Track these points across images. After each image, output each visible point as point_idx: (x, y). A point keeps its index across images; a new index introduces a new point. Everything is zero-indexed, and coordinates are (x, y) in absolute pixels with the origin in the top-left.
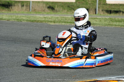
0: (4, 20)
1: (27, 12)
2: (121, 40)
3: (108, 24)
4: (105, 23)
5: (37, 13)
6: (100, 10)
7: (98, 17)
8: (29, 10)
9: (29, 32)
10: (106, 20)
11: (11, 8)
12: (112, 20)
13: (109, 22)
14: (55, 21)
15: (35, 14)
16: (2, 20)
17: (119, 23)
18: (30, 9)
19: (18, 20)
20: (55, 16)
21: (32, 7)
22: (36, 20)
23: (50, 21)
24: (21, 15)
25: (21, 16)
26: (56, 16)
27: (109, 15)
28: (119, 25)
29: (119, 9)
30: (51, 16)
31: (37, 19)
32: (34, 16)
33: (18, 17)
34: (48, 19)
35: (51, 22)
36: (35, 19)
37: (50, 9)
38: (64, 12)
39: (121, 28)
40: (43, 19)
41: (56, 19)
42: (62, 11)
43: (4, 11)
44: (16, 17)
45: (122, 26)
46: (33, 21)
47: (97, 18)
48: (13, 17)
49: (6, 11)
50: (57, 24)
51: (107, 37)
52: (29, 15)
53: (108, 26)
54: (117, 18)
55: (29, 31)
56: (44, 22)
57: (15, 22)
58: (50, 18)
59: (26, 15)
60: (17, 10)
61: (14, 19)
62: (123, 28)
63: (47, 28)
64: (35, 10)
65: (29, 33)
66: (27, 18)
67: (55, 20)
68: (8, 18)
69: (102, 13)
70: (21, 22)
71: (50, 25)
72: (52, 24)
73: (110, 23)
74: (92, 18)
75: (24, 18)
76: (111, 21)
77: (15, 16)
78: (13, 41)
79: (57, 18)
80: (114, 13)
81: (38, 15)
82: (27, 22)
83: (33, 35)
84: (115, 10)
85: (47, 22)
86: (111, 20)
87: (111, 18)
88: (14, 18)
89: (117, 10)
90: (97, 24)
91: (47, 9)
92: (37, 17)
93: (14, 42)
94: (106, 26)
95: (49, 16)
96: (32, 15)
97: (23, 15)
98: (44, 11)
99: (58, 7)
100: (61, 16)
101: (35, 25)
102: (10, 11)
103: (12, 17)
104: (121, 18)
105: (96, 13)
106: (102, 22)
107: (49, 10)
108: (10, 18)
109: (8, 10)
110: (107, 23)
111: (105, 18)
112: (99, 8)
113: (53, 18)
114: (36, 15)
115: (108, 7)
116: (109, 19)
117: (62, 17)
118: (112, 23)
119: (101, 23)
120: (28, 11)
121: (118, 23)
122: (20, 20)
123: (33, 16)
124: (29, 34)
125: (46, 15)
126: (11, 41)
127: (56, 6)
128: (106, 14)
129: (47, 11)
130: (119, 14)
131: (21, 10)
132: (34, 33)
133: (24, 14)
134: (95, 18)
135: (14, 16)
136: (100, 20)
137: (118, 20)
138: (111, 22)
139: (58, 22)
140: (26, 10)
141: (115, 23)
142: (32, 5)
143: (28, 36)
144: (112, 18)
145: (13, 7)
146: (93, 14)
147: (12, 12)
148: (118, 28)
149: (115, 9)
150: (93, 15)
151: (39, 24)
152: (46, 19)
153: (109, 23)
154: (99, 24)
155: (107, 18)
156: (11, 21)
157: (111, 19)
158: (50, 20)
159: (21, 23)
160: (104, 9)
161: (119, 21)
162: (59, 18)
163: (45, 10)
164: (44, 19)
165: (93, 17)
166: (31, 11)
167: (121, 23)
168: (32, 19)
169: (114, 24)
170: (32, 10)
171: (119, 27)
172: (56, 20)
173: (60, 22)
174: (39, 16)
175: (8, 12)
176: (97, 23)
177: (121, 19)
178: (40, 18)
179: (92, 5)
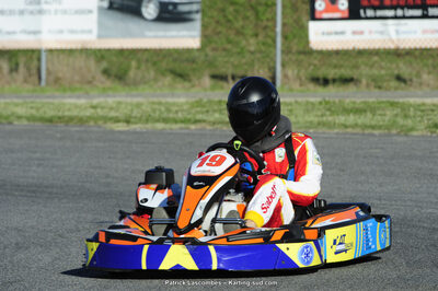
1: (29, 87)
3: (319, 124)
4: (307, 118)
5: (64, 90)
6: (290, 74)
8: (37, 82)
9: (39, 159)
10: (310, 106)
12: (330, 107)
13: (319, 113)
14: (131, 117)
15: (57, 94)
17: (357, 117)
18: (40, 78)
20: (129, 100)
21: (47, 69)
22: (64, 117)
23: (111, 119)
24: (8, 101)
25: (8, 104)
26: (135, 100)
27: (321, 90)
28: (356, 125)
29: (354, 66)
30: (117, 99)
31: (67, 113)
32: (56, 101)
34: (106, 110)
35: (117, 120)
36: (60, 114)
38: (160, 84)
39: (363, 134)
40: (89, 112)
41: (132, 110)
42: (155, 80)
45: (366, 126)
46: (50, 120)
50: (138, 127)
52: (38, 100)
53: (321, 130)
54: (348, 101)
55: (38, 155)
56: (92, 123)
58: (111, 109)
59: (28, 100)
63: (101, 144)
64: (57, 80)
65: (36, 162)
66: (32, 108)
67: (128, 113)
69: (296, 86)
70: (10, 123)
71: (112, 132)
72: (121, 127)
73: (324, 119)
75: (20, 111)
76: (329, 110)
79: (139, 105)
80: (337, 84)
81: (70, 97)
82: (32, 123)
83: (54, 170)
85: (100, 123)
86: (328, 106)
87: (327, 99)
91: (100, 77)
92: (64, 104)
94: (311, 130)
95: (111, 101)
96: (48, 97)
97: (16, 101)
98: (90, 82)
99: (138, 68)
100: (151, 99)
101: (58, 135)
104: (363, 100)
106: (296, 116)
110: (316, 120)
111: (307, 102)
112: (283, 66)
113: (123, 106)
116: (320, 103)
117: (153, 103)
118: (330, 119)
119: (293, 119)
120: (34, 84)
121: (351, 119)
122: (7, 118)
123: (52, 104)
124: (39, 165)
125: (100, 96)
127: (134, 64)
128: (311, 86)
129: (102, 83)
130: (356, 85)
131: (8, 83)
133: (17, 97)
137: (351, 105)
138: (328, 113)
139: (139, 120)
140: (26, 81)
141: (341, 119)
142: (47, 62)
143: (35, 175)
144: (331, 100)
148: (352, 134)
149: (341, 66)
151: (73, 129)
152: (99, 110)
153: (320, 119)
155: (312, 100)
157: (327, 103)
158: (112, 114)
161: (357, 111)
162: (144, 107)
163: (93, 78)
164: (92, 111)
166: (43, 83)
167: (362, 117)
168: (50, 113)
169: (337, 121)
170: (47, 80)
171: (358, 130)
172: (135, 113)
173: (147, 121)
174: (73, 101)
177: (365, 103)
178: (76, 106)
179: (258, 55)
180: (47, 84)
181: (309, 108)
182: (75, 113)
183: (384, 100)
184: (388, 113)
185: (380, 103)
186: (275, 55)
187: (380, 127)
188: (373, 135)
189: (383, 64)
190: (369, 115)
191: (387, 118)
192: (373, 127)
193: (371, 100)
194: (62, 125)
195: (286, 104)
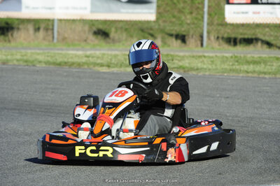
1: (46, 43)
2: (258, 105)
3: (231, 70)
4: (223, 66)
5: (69, 46)
6: (212, 38)
7: (206, 54)
8: (51, 39)
9: (52, 89)
10: (225, 59)
11: (12, 35)
12: (238, 60)
13: (231, 64)
14: (111, 63)
15: (64, 47)
17: (255, 66)
18: (53, 37)
19: (26, 61)
20: (110, 52)
21: (58, 32)
22: (68, 62)
23: (98, 64)
24: (33, 51)
25: (32, 53)
26: (114, 53)
28: (254, 72)
29: (254, 34)
30: (102, 52)
31: (70, 60)
32: (64, 52)
33: (25, 55)
34: (95, 59)
35: (102, 65)
36: (66, 60)
37: (99, 37)
39: (259, 78)
40: (84, 60)
41: (111, 59)
42: (126, 40)
44: (22, 56)
45: (261, 73)
46: (60, 64)
47: (205, 57)
48: (16, 55)
50: (115, 70)
51: (227, 97)
52: (52, 52)
53: (231, 74)
54: (249, 56)
55: (51, 86)
56: (86, 67)
57: (20, 67)
58: (98, 58)
59: (46, 51)
60: (25, 39)
61: (18, 60)
63: (91, 80)
64: (64, 39)
66: (48, 56)
67: (109, 60)
68: (4, 57)
69: (216, 45)
70: (34, 66)
71: (99, 72)
72: (104, 69)
73: (234, 67)
74: (193, 57)
75: (41, 58)
76: (237, 61)
77: (21, 52)
78: (15, 109)
79: (116, 56)
80: (242, 45)
81: (73, 50)
82: (47, 66)
83: (62, 96)
84: (246, 37)
85: (91, 67)
86: (236, 59)
87: (236, 54)
88: (18, 57)
89: (250, 37)
90: (205, 69)
91: (91, 37)
92: (69, 54)
93: (17, 111)
94: (226, 74)
95: (98, 53)
96: (58, 50)
97: (38, 51)
98: (86, 41)
99: (116, 32)
101: (65, 74)
102: (9, 41)
103: (12, 55)
104: (258, 55)
105: (202, 45)
106: (216, 65)
107: (97, 38)
108: (9, 57)
109: (5, 41)
110: (228, 67)
111: (223, 57)
112: (208, 33)
113: (106, 56)
114: (67, 50)
115: (229, 31)
116: (232, 57)
118: (238, 67)
119: (214, 67)
120: (49, 41)
121: (251, 67)
122: (32, 62)
123: (61, 54)
124: (53, 92)
125: (91, 50)
126: (11, 109)
127: (113, 30)
128: (226, 46)
129: (92, 41)
130: (254, 46)
131: (33, 40)
132: (63, 91)
133: (39, 49)
134: (200, 57)
135: (18, 54)
136: (212, 60)
137: (252, 59)
138: (236, 64)
139: (116, 65)
140: (44, 39)
141: (245, 67)
142: (58, 27)
143: (49, 98)
144: (239, 55)
145: (15, 34)
146: (197, 46)
147: (13, 44)
148: (252, 77)
149: (245, 34)
150: (196, 49)
151: (74, 70)
152: (90, 59)
153: (232, 67)
154: (209, 69)
155: (227, 55)
156: (11, 63)
157: (236, 57)
158: (99, 61)
159: (34, 68)
160: (220, 36)
161: (255, 62)
162: (119, 57)
163: (87, 38)
164: (86, 59)
165: (195, 54)
166: (55, 41)
167: (258, 66)
168: (59, 60)
169: (242, 69)
170: (58, 39)
171: (256, 75)
172: (113, 61)
173: (121, 66)
174: (74, 52)
175: (5, 44)
176: (205, 67)
177: (260, 57)
178: (76, 56)
179: (193, 26)
180: (58, 41)
181: (224, 60)
182: (76, 60)
183: (272, 56)
184: (275, 64)
185: (269, 57)
186: (203, 26)
187: (270, 73)
188: (265, 78)
189: (272, 33)
190: (263, 65)
191: (274, 68)
192: (265, 73)
193: (264, 56)
194: (67, 67)
195: (210, 57)
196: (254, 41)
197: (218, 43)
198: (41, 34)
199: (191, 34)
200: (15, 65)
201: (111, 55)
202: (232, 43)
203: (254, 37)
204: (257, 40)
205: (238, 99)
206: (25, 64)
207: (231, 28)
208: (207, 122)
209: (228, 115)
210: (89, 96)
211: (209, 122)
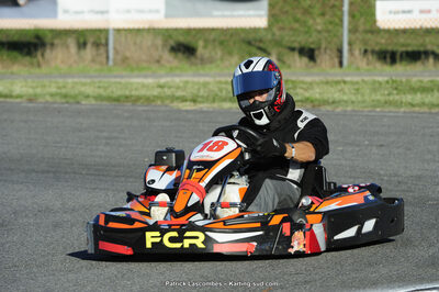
0: (18, 100)
1: (97, 67)
2: (430, 156)
3: (386, 102)
4: (374, 97)
5: (132, 70)
6: (357, 53)
7: (348, 79)
8: (104, 60)
9: (106, 138)
10: (377, 85)
11: (43, 55)
12: (397, 87)
13: (386, 92)
14: (198, 96)
15: (124, 73)
16: (8, 100)
17: (424, 96)
18: (108, 58)
19: (65, 96)
20: (196, 79)
21: (115, 49)
22: (131, 96)
23: (178, 98)
24: (76, 80)
25: (76, 83)
26: (202, 80)
27: (388, 69)
28: (423, 104)
29: (422, 45)
30: (185, 79)
31: (133, 93)
32: (123, 81)
33: (64, 87)
34: (173, 90)
35: (184, 100)
36: (127, 93)
37: (180, 55)
38: (227, 63)
39: (430, 113)
40: (156, 92)
41: (199, 89)
42: (222, 59)
43: (16, 68)
44: (59, 88)
45: (433, 105)
46: (117, 100)
47: (345, 82)
48: (50, 86)
49: (25, 66)
50: (204, 106)
51: (382, 146)
52: (105, 80)
54: (415, 79)
55: (105, 134)
56: (159, 102)
57: (56, 106)
58: (178, 88)
59: (96, 80)
60: (63, 62)
61: (52, 95)
62: (437, 114)
63: (168, 124)
64: (125, 60)
65: (104, 141)
66: (99, 87)
67: (195, 92)
68: (31, 91)
69: (362, 63)
70: (78, 103)
71: (179, 111)
72: (188, 106)
73: (391, 98)
74: (327, 83)
75: (89, 90)
76: (396, 89)
77: (56, 83)
78: (48, 172)
79: (205, 84)
80: (404, 63)
81: (138, 76)
82: (99, 103)
83: (122, 149)
84: (410, 49)
85: (167, 102)
86: (395, 85)
87: (394, 78)
88: (53, 90)
89: (415, 49)
90: (346, 102)
91: (167, 56)
92: (131, 84)
93: (51, 175)
94: (378, 109)
95: (177, 80)
96: (116, 77)
97: (83, 80)
98: (158, 61)
99: (205, 47)
100: (218, 79)
101: (126, 115)
102: (39, 66)
103: (44, 86)
104: (430, 79)
105: (341, 64)
106: (363, 95)
107: (175, 57)
108: (39, 90)
109: (32, 64)
110: (382, 99)
111: (374, 82)
112: (350, 44)
113: (190, 85)
114: (129, 77)
115: (383, 41)
116: (387, 82)
117: (220, 82)
118: (397, 97)
119: (360, 98)
120: (101, 64)
121: (418, 98)
122: (75, 97)
123: (120, 83)
124: (107, 144)
125: (167, 75)
126: (43, 172)
127: (201, 44)
128: (379, 66)
129: (169, 62)
130: (423, 63)
131: (75, 62)
132: (124, 142)
133: (85, 77)
134: (337, 83)
135: (53, 85)
136: (356, 87)
137: (419, 84)
138: (395, 92)
139: (206, 99)
140: (93, 61)
141: (409, 98)
142: (115, 42)
143: (103, 154)
144: (398, 79)
145: (48, 53)
146: (333, 66)
147: (44, 69)
148: (420, 113)
149: (408, 45)
150: (333, 71)
151: (141, 108)
152: (166, 90)
153: (387, 98)
154: (353, 102)
155: (380, 79)
156: (41, 100)
157: (393, 81)
158: (179, 93)
159: (78, 106)
160: (369, 49)
161: (424, 90)
162: (211, 87)
163: (161, 57)
164: (159, 90)
165: (330, 79)
166: (111, 63)
167: (429, 96)
168: (118, 92)
169: (404, 100)
170: (114, 60)
171: (425, 109)
172: (202, 93)
173: (214, 101)
174: (140, 80)
175: (32, 70)
176: (345, 98)
177: (432, 81)
178: (143, 86)
179: (326, 35)
180: (115, 64)
181: (376, 87)
182: (143, 92)
186: (342, 35)
190: (436, 94)
194: (129, 104)
195: (352, 83)
196: (423, 56)
197: (365, 60)
198: (89, 52)
199: (323, 46)
200: (47, 102)
201: (198, 83)
202: (388, 60)
203: (422, 49)
204: (427, 54)
205: (398, 148)
206: (64, 100)
207: (386, 36)
208: (357, 188)
209: (382, 172)
210: (169, 151)
211: (360, 188)
